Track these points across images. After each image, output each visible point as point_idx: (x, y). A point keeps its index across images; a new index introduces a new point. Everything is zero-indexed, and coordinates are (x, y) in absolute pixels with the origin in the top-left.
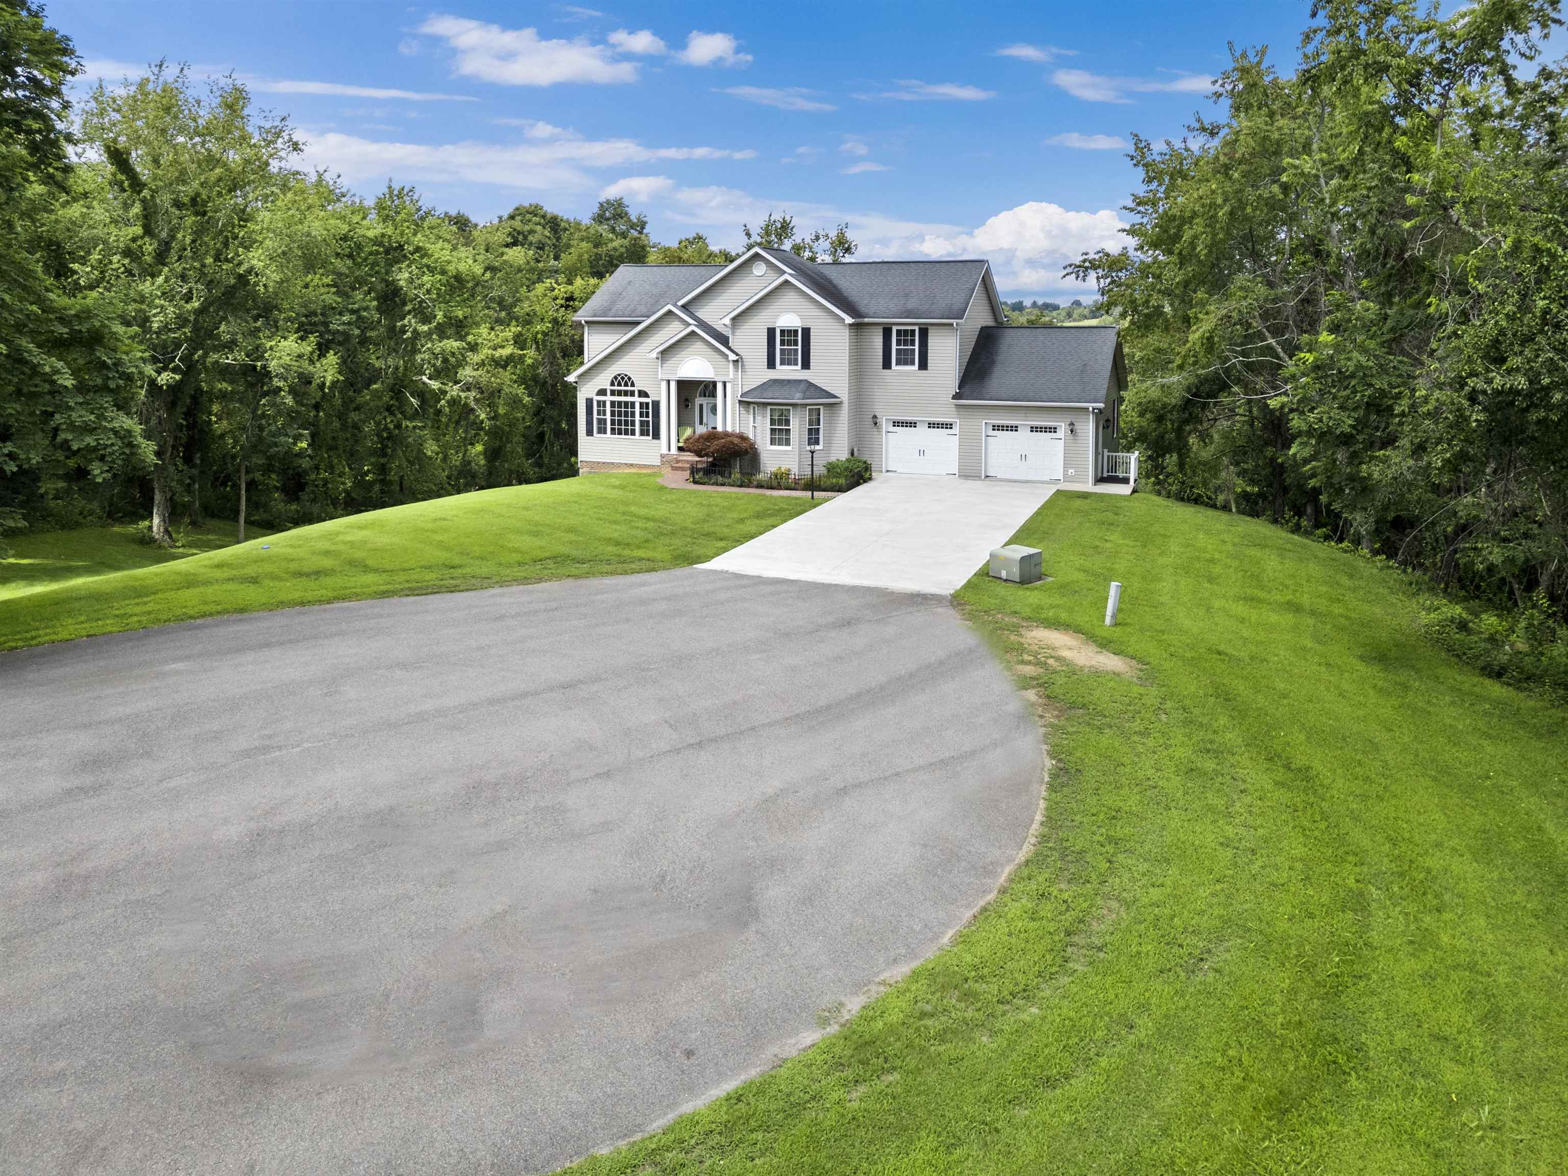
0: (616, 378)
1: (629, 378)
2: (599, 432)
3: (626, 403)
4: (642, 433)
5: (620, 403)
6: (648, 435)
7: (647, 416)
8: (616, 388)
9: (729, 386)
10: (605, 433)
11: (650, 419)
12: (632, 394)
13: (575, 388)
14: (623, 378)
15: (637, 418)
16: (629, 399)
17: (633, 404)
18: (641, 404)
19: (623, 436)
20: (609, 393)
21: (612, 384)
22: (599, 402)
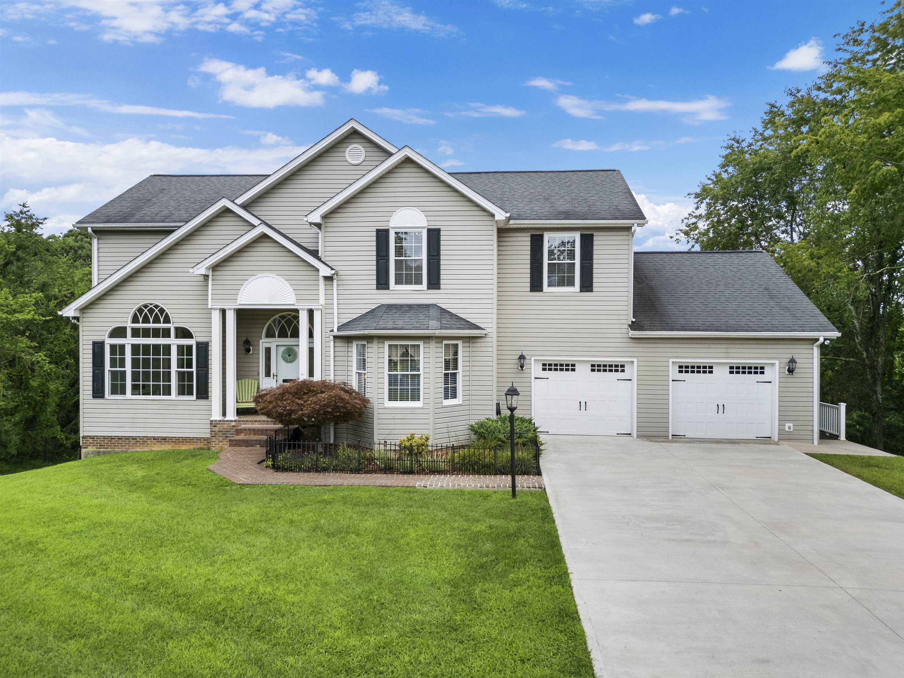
0: (140, 310)
1: (162, 311)
2: (114, 391)
3: (156, 347)
4: (182, 391)
5: (146, 347)
6: (190, 393)
7: (190, 366)
8: (141, 325)
9: (317, 316)
10: (123, 392)
11: (194, 369)
12: (166, 333)
13: (76, 328)
14: (151, 311)
15: (174, 368)
16: (161, 341)
17: (167, 349)
18: (180, 348)
19: (151, 397)
20: (129, 332)
21: (135, 320)
22: (113, 348)
